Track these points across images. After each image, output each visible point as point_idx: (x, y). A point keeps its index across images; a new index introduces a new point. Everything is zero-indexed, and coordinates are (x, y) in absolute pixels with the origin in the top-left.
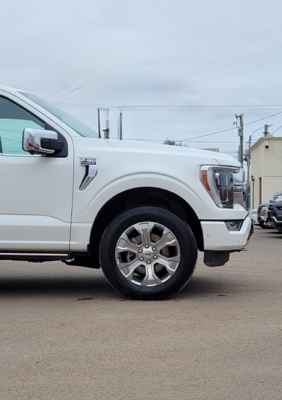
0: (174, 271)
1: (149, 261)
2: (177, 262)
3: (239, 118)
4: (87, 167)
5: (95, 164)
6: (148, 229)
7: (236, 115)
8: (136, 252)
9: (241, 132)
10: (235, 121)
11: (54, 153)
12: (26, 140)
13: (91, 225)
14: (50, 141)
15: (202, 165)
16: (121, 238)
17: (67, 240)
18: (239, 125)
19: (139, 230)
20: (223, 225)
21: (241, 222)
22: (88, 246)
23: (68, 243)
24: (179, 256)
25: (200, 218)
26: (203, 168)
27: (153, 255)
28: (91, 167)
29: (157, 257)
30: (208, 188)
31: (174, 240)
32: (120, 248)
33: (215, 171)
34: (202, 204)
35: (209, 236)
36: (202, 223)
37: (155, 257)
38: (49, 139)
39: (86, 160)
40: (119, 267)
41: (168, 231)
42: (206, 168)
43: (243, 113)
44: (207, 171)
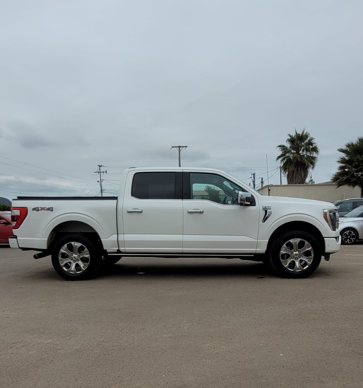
0: (310, 263)
1: (296, 259)
2: (312, 259)
3: (253, 175)
4: (266, 211)
5: (270, 209)
6: (297, 242)
7: (251, 173)
8: (290, 254)
9: (254, 182)
10: (251, 177)
11: (250, 204)
12: (240, 198)
13: (268, 241)
14: (249, 198)
15: (324, 209)
16: (283, 247)
17: (255, 248)
18: (253, 178)
19: (293, 243)
20: (334, 240)
21: (338, 238)
22: (266, 251)
23: (255, 249)
24: (313, 256)
25: (324, 236)
26: (325, 211)
27: (299, 255)
28: (268, 211)
29: (301, 257)
30: (327, 221)
31: (311, 248)
32: (282, 252)
33: (330, 212)
34: (325, 229)
35: (328, 245)
36: (325, 239)
37: (300, 256)
38: (248, 197)
39: (266, 207)
40: (282, 262)
41: (307, 244)
42: (326, 211)
43: (255, 173)
44: (327, 212)
